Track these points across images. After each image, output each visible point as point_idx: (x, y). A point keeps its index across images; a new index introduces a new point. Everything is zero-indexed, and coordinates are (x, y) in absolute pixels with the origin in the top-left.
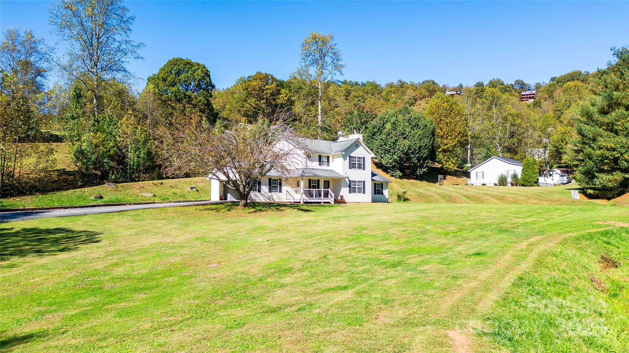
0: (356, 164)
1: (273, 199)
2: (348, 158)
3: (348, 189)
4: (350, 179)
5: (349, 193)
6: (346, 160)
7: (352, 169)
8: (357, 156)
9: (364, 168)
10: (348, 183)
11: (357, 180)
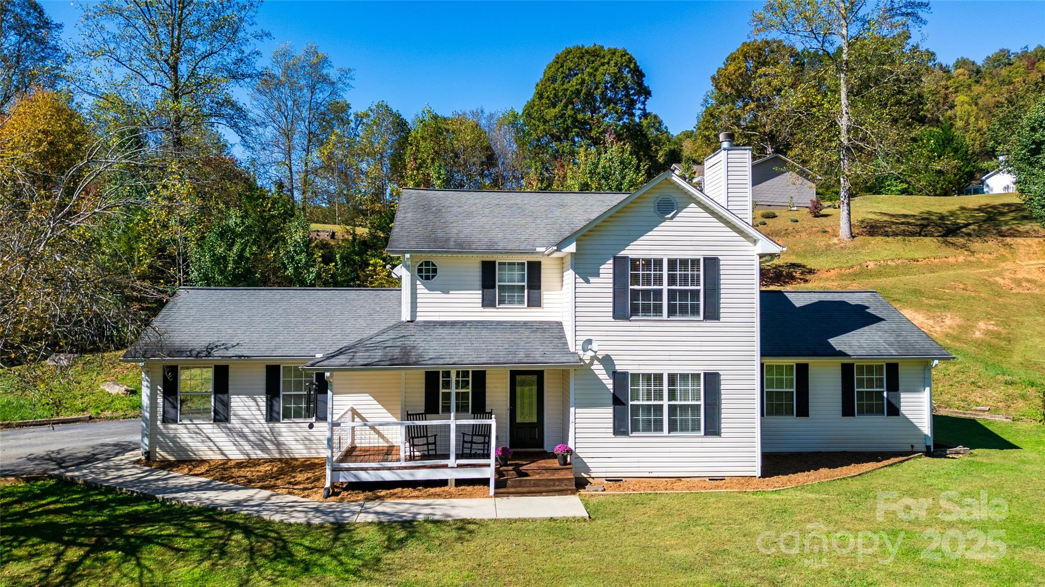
0: (658, 294)
1: (278, 445)
2: (607, 269)
3: (608, 412)
4: (619, 368)
5: (612, 435)
6: (592, 280)
7: (630, 321)
8: (665, 255)
9: (712, 310)
10: (610, 385)
11: (666, 370)
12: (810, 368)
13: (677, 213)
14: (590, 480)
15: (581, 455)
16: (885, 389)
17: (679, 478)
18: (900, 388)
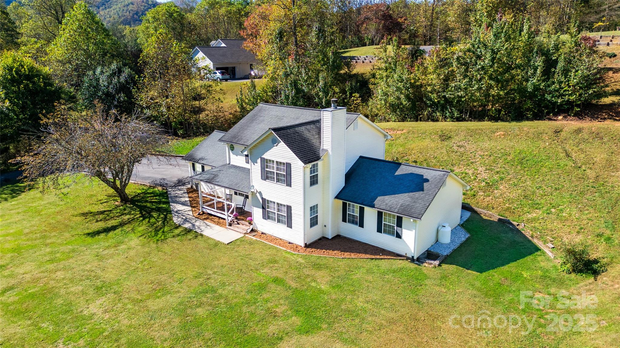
0: (273, 173)
2: (259, 161)
3: (261, 210)
4: (264, 197)
5: (262, 218)
6: (255, 164)
7: (266, 181)
8: (275, 159)
9: (289, 183)
10: (261, 202)
11: (276, 201)
12: (365, 210)
13: (278, 144)
14: (258, 231)
15: (255, 223)
16: (396, 225)
17: (281, 239)
18: (403, 227)
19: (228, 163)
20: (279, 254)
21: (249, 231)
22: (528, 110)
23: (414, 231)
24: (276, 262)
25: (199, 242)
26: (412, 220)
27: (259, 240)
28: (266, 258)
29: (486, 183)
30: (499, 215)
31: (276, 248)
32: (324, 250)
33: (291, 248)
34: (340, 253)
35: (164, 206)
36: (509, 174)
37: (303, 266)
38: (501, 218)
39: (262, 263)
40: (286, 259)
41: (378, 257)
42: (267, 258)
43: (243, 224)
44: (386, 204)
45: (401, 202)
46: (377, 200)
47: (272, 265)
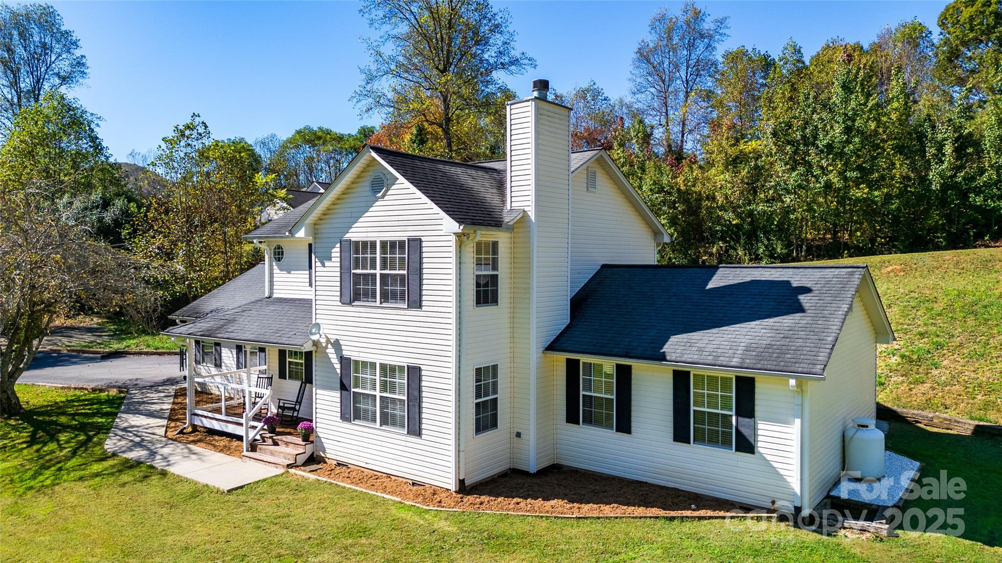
0: (373, 278)
2: (336, 253)
3: (337, 396)
4: (345, 353)
5: (339, 419)
6: (327, 264)
7: (353, 306)
8: (378, 237)
9: (414, 297)
10: (339, 371)
11: (379, 359)
12: (633, 371)
13: (387, 191)
14: (327, 460)
15: (320, 435)
16: (733, 413)
17: (389, 476)
18: (757, 414)
19: (267, 295)
20: (379, 512)
21: (301, 459)
22: (934, 229)
23: (798, 421)
24: (365, 532)
25: (153, 490)
26: (792, 382)
27: (325, 479)
28: (333, 521)
29: (903, 357)
30: (972, 418)
31: (371, 498)
32: (516, 500)
33: (417, 496)
34: (568, 506)
35: (100, 420)
36: (953, 336)
37: (453, 541)
38: (981, 423)
39: (321, 536)
40: (397, 525)
41: (688, 513)
42: (339, 522)
43: (287, 444)
44: (700, 350)
45: (744, 341)
46: (669, 343)
47: (350, 541)
